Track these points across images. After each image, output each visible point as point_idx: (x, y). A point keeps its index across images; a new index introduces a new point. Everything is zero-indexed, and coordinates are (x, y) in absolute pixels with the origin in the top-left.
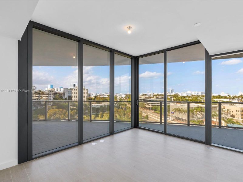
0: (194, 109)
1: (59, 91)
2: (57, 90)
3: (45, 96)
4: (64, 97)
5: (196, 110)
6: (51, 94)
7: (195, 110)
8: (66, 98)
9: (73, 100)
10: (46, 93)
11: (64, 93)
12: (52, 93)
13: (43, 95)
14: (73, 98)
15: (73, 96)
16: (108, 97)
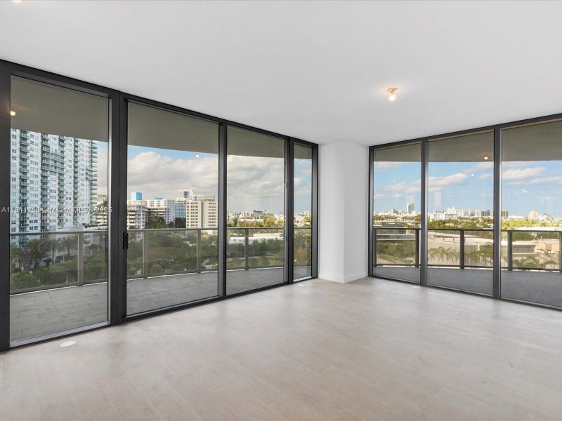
0: (479, 250)
1: (155, 207)
2: (152, 204)
4: (167, 221)
5: (485, 253)
6: (142, 213)
7: (481, 251)
8: (171, 222)
9: (190, 227)
10: (131, 211)
11: (167, 211)
12: (143, 211)
14: (190, 224)
15: (190, 218)
16: (262, 220)
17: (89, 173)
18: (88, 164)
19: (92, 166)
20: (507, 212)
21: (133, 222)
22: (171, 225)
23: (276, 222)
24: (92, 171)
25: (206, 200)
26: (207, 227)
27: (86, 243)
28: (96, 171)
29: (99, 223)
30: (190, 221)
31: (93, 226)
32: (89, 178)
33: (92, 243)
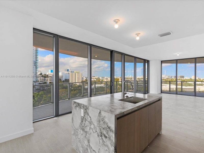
3: (49, 79)
8: (64, 81)
10: (50, 77)
11: (62, 76)
13: (47, 78)
14: (71, 81)
15: (71, 79)
16: (96, 80)
17: (35, 63)
18: (35, 60)
19: (36, 61)
20: (184, 76)
21: (51, 81)
22: (63, 81)
23: (101, 80)
24: (36, 62)
25: (76, 73)
26: (77, 82)
27: (35, 88)
28: (38, 62)
29: (39, 81)
30: (71, 80)
31: (37, 82)
32: (36, 65)
33: (37, 88)
